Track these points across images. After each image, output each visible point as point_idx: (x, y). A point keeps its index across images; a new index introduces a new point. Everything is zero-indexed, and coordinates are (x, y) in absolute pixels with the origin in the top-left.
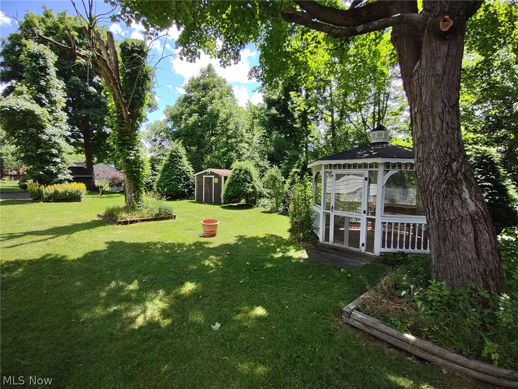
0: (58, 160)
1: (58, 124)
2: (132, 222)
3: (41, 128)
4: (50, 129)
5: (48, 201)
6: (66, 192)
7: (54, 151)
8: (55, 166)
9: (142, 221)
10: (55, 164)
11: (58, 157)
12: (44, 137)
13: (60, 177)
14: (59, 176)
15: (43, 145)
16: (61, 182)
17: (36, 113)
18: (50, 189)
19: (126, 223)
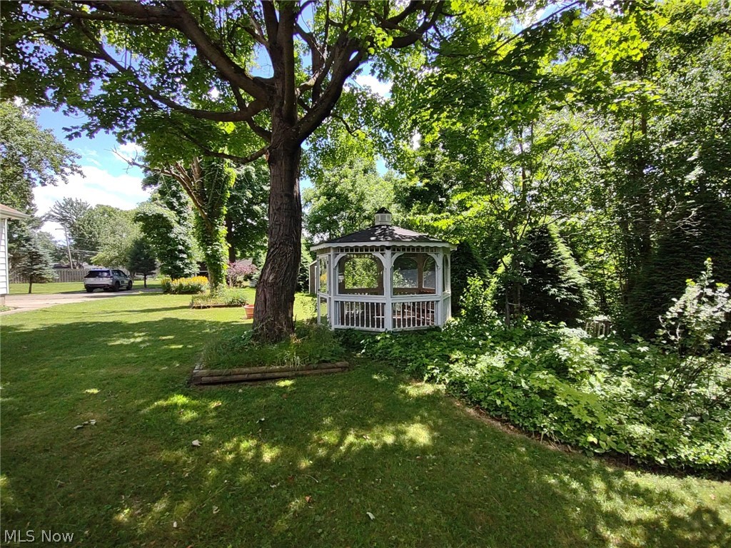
0: (185, 256)
1: (185, 223)
2: (204, 307)
3: (170, 228)
4: (177, 229)
5: (175, 294)
6: (189, 285)
7: (180, 247)
8: (182, 261)
9: (214, 307)
10: (182, 259)
11: (184, 253)
12: (172, 236)
13: (187, 271)
14: (185, 270)
15: (171, 243)
16: (186, 276)
17: (165, 216)
18: (176, 283)
19: (199, 308)
